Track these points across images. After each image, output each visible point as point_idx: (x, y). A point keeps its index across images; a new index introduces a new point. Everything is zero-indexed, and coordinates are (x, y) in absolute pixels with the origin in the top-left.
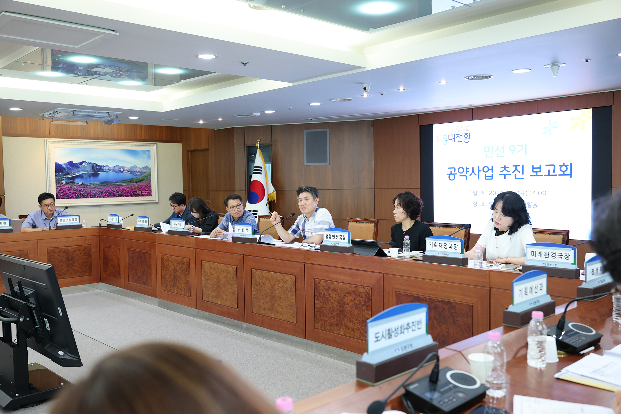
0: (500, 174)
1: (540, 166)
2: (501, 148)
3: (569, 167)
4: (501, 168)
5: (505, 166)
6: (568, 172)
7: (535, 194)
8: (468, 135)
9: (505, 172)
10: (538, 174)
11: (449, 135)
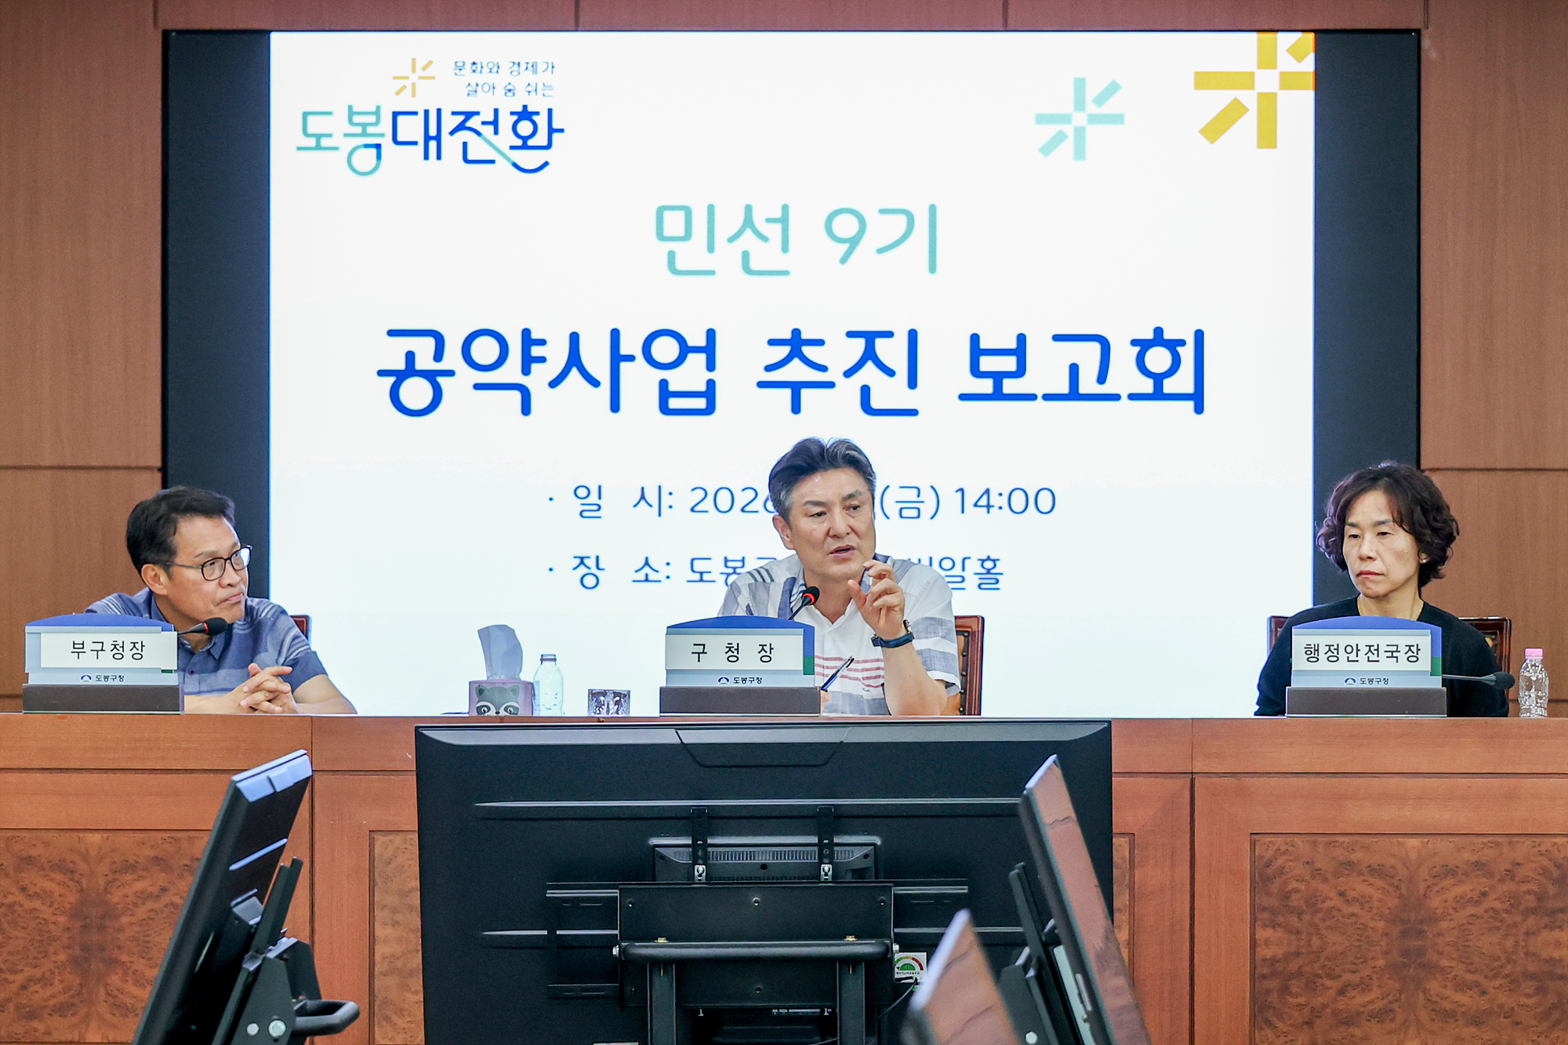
0: (762, 385)
1: (1021, 339)
2: (768, 220)
3: (1187, 353)
4: (772, 342)
5: (796, 332)
6: (1181, 382)
7: (988, 506)
8: (542, 121)
9: (796, 371)
10: (1010, 386)
11: (395, 115)
